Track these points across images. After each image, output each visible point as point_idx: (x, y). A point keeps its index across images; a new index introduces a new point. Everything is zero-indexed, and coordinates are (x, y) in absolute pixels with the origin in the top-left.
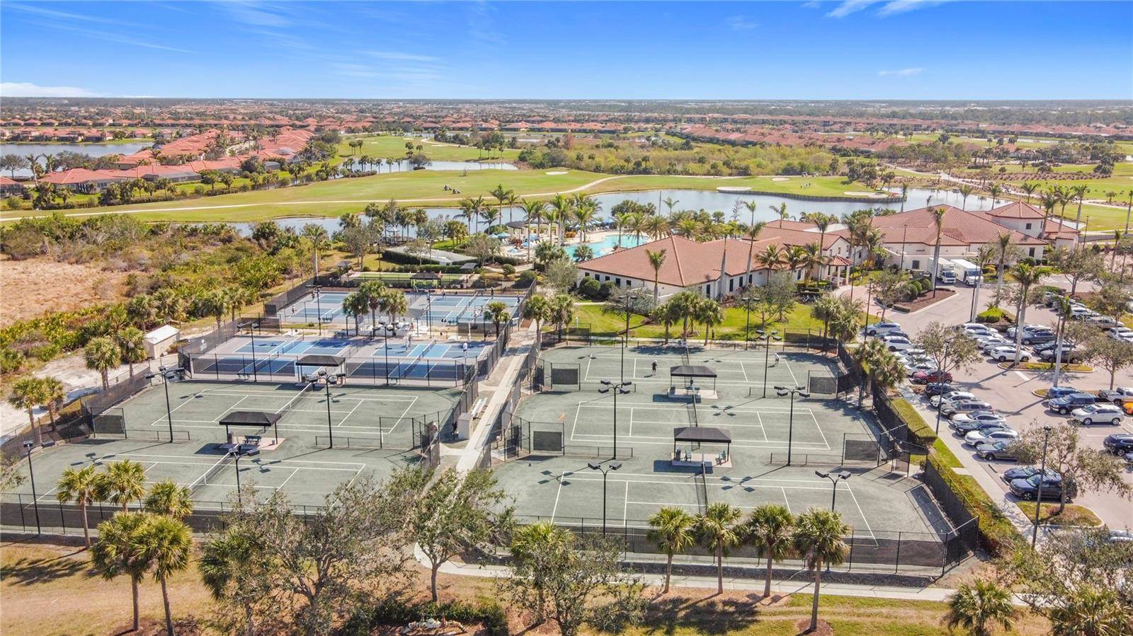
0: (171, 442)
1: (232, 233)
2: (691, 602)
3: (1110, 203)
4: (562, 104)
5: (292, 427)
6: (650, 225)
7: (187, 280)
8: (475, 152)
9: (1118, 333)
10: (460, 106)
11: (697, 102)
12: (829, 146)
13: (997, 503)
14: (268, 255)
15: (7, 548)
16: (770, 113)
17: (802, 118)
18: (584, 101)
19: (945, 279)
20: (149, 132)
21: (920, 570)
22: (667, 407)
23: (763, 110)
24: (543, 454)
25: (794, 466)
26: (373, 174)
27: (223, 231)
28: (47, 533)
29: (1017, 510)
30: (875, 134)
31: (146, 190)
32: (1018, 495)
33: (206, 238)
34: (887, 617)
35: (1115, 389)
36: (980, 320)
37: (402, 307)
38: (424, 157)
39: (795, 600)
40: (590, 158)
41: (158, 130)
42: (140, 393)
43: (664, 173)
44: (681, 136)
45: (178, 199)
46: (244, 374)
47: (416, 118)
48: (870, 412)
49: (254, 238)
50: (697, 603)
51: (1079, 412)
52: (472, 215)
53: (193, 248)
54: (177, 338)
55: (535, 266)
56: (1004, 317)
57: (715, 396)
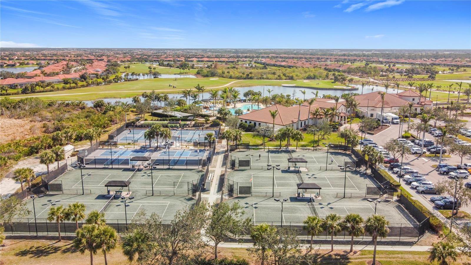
0: (83, 194)
1: (85, 105)
2: (321, 255)
3: (438, 90)
4: (208, 50)
5: (134, 187)
6: (264, 100)
7: (70, 125)
8: (178, 70)
9: (457, 142)
10: (166, 51)
11: (264, 50)
12: (323, 67)
13: (431, 211)
14: (102, 114)
15: (24, 242)
16: (295, 54)
17: (308, 56)
18: (217, 49)
19: (385, 121)
20: (35, 62)
21: (409, 239)
22: (289, 175)
23: (292, 53)
24: (243, 196)
25: (346, 198)
26: (137, 80)
27: (81, 104)
28: (40, 235)
29: (439, 213)
30: (339, 63)
31: (42, 87)
32: (438, 207)
33: (73, 107)
34: (401, 258)
35: (463, 164)
36: (403, 137)
37: (170, 136)
38: (158, 73)
39: (363, 253)
40: (228, 73)
41: (39, 62)
42: (63, 174)
43: (258, 79)
44: (261, 63)
45: (56, 91)
46: (107, 165)
47: (149, 56)
48: (370, 175)
49: (94, 107)
50: (324, 255)
51: (452, 173)
52: (187, 96)
53: (69, 112)
54: (74, 150)
55: (218, 118)
56: (412, 136)
57: (307, 170)
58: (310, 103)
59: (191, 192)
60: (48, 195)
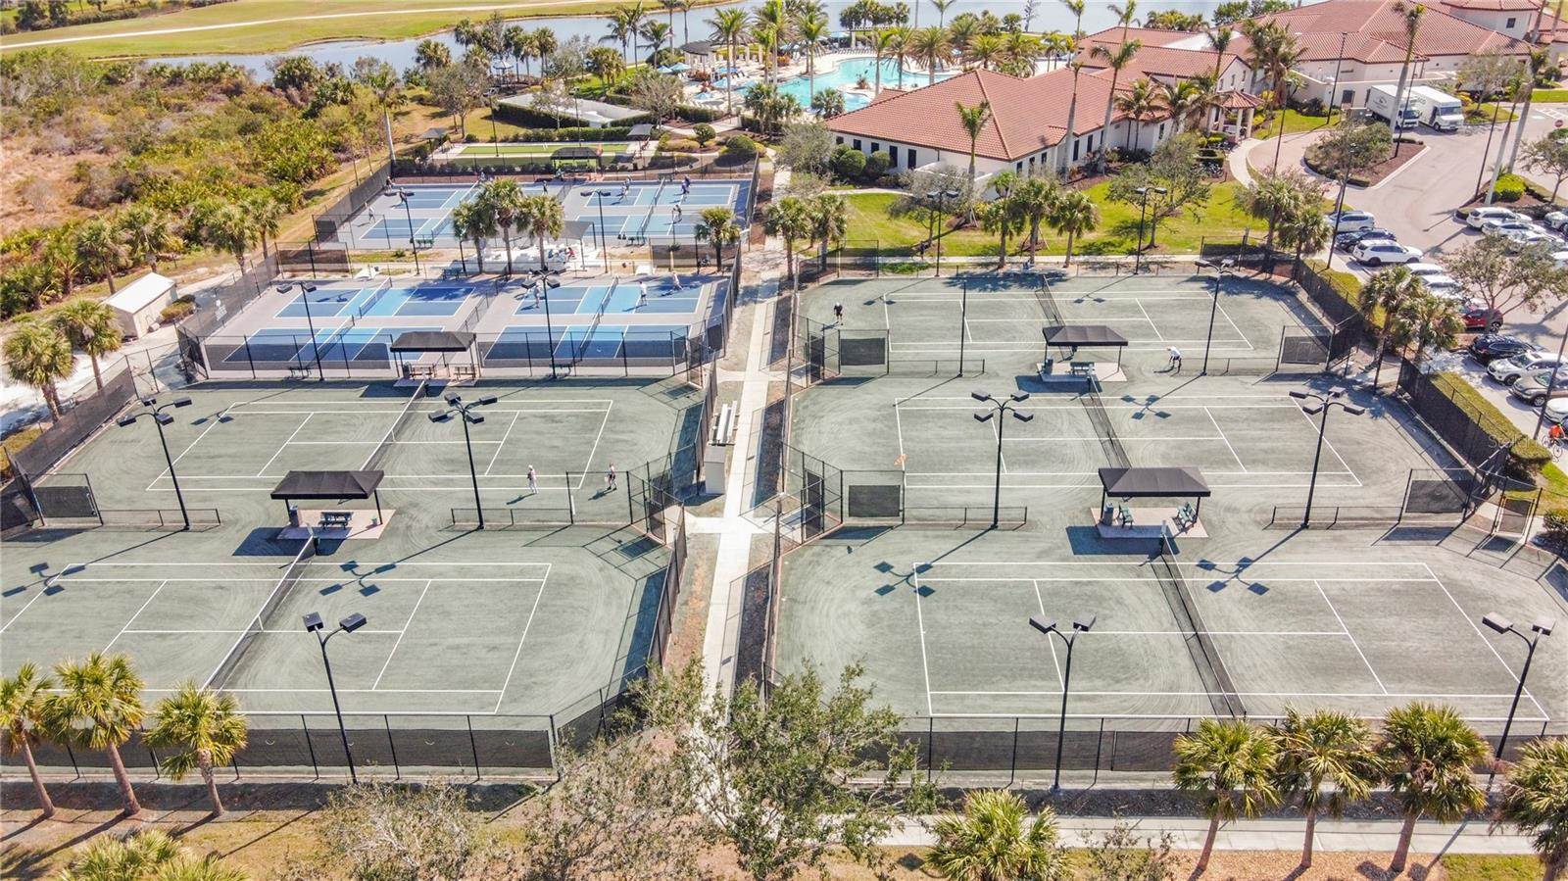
0: (187, 528)
1: (241, 78)
5: (402, 483)
6: (923, 47)
7: (176, 173)
14: (305, 116)
19: (1407, 121)
22: (1050, 402)
24: (867, 524)
25: (1315, 527)
27: (224, 75)
33: (198, 88)
36: (1495, 198)
37: (555, 223)
39: (1457, 877)
42: (119, 416)
46: (299, 368)
48: (1396, 397)
49: (277, 85)
52: (628, 35)
53: (180, 108)
54: (173, 294)
55: (746, 124)
56: (1530, 192)
57: (1121, 377)
58: (1117, 64)
59: (640, 511)
60: (38, 532)
